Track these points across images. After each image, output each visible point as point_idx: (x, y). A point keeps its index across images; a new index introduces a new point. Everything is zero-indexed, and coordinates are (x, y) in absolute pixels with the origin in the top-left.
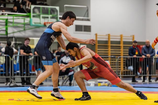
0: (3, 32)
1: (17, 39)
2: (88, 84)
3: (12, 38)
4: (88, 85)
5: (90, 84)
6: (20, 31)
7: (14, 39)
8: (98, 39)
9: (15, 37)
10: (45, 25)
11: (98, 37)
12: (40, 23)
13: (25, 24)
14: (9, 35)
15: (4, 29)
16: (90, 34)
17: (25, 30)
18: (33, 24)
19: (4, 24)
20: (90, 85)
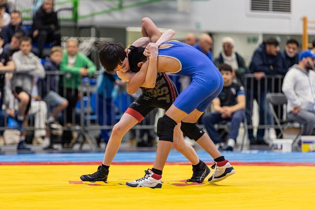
1: (101, 31)
2: (277, 145)
3: (89, 28)
4: (277, 148)
5: (282, 146)
7: (93, 31)
8: (310, 32)
11: (309, 25)
14: (81, 22)
15: (70, 5)
16: (289, 18)
17: (121, 7)
20: (282, 148)
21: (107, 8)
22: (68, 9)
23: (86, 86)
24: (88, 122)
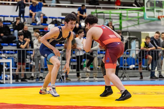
0: (116, 27)
1: (130, 33)
6: (134, 26)
9: (128, 32)
10: (159, 19)
12: (154, 17)
13: (139, 18)
14: (123, 30)
15: (119, 23)
17: (139, 24)
18: (147, 18)
19: (118, 18)
21: (133, 24)
22: (118, 25)
23: (125, 55)
24: (126, 69)
